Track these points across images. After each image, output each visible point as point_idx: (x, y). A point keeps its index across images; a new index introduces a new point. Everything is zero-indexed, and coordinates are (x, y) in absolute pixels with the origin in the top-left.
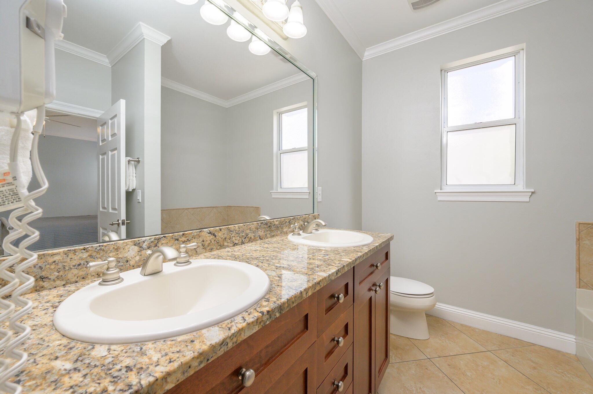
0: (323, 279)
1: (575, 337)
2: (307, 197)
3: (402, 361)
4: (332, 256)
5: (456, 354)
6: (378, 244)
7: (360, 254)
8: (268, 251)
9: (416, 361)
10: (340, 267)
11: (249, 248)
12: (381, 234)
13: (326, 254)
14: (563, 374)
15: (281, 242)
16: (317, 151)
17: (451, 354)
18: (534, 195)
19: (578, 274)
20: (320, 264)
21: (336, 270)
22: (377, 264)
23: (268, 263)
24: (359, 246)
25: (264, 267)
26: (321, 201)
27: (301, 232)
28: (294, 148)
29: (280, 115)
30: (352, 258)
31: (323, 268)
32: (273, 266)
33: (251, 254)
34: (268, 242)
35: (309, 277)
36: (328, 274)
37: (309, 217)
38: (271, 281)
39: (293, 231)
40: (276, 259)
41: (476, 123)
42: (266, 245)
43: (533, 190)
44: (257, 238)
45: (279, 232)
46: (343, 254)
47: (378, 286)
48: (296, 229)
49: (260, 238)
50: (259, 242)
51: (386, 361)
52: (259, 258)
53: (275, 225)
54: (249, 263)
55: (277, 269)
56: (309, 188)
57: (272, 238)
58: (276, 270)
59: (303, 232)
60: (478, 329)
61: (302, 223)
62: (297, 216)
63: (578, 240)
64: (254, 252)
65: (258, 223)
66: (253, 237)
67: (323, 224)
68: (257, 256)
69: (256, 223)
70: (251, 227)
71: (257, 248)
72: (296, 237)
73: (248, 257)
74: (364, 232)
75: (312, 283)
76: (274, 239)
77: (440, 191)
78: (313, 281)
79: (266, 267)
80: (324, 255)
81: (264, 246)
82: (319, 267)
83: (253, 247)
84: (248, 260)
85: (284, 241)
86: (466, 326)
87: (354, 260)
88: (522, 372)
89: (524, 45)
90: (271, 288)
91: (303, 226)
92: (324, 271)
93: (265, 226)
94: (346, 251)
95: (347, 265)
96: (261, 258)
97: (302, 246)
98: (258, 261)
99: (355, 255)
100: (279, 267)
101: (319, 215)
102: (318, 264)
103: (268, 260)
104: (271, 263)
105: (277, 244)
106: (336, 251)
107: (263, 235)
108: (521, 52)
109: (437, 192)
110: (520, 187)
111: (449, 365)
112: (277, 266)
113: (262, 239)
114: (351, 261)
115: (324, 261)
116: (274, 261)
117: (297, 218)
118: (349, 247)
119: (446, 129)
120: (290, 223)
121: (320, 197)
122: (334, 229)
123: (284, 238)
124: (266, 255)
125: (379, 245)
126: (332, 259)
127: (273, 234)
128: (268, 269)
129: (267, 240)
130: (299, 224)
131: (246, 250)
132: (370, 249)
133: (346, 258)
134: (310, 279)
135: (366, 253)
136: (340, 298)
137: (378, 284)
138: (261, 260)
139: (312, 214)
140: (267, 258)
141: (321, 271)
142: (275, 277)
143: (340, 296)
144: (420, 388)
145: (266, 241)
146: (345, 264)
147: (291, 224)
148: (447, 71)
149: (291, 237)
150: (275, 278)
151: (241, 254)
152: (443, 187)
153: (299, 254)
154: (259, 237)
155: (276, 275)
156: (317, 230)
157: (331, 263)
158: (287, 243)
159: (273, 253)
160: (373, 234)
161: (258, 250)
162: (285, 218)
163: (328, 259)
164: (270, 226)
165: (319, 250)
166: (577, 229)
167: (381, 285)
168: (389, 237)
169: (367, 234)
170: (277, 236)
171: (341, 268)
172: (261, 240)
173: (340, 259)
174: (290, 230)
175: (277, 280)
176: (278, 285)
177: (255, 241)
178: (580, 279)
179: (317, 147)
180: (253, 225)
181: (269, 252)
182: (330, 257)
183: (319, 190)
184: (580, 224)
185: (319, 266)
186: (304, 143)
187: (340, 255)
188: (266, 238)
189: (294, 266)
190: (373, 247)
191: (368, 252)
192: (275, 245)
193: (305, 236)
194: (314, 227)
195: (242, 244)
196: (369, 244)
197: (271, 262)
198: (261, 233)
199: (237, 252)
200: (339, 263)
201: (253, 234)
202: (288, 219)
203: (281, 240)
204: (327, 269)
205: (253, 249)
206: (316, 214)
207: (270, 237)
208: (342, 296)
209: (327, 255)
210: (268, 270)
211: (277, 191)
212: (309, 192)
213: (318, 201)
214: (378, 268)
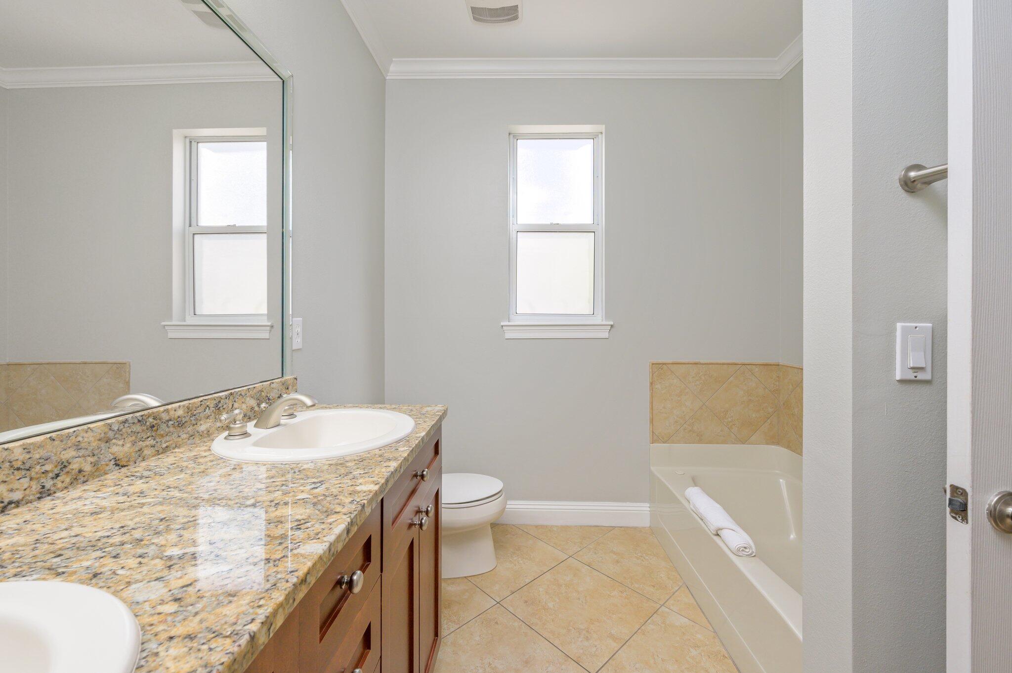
0: (314, 565)
1: (648, 505)
2: (266, 335)
3: (459, 627)
4: (333, 483)
5: (533, 579)
6: (423, 434)
7: (394, 465)
8: (143, 504)
9: (480, 616)
10: (356, 513)
11: (71, 506)
12: (426, 407)
13: (320, 479)
14: (642, 558)
15: (191, 465)
16: (291, 239)
17: (528, 581)
18: (613, 329)
19: (651, 426)
20: (305, 517)
21: (347, 524)
22: (423, 471)
23: (140, 551)
24: (389, 446)
25: (120, 572)
26: (300, 347)
27: (250, 427)
28: (232, 224)
29: (194, 144)
30: (380, 480)
31: (313, 526)
32: (157, 561)
33: (76, 530)
34: (146, 474)
35: (275, 569)
36: (327, 544)
37: (272, 386)
38: (143, 628)
39: (228, 428)
40: (168, 530)
41: (551, 224)
42: (139, 485)
43: (612, 323)
44: (107, 465)
45: (184, 436)
46: (359, 471)
47: (425, 511)
48: (238, 422)
49: (117, 465)
50: (113, 476)
51: (436, 643)
52: (104, 540)
53: (170, 420)
54: (60, 570)
55: (170, 567)
56: (269, 315)
57: (159, 456)
58: (166, 572)
59: (255, 426)
60: (556, 526)
61: (253, 403)
62: (240, 389)
63: (651, 384)
64: (87, 520)
65: (110, 425)
66: (88, 468)
67: (309, 402)
68: (99, 534)
69: (104, 425)
70: (80, 439)
71: (104, 503)
72: (237, 442)
73: (60, 544)
74: (395, 408)
75: (285, 589)
76: (169, 459)
77: (507, 323)
78: (287, 581)
79: (128, 573)
80: (313, 486)
81: (131, 489)
82: (302, 526)
83: (87, 502)
84: (58, 559)
85: (201, 460)
86: (542, 527)
87: (383, 484)
88: (607, 574)
89: (602, 128)
90: (143, 662)
91: (256, 409)
92: (317, 536)
93: (137, 428)
94: (365, 463)
95: (370, 501)
96: (111, 541)
97: (255, 468)
98: (99, 554)
99: (384, 470)
100: (180, 558)
101: (296, 379)
102: (299, 517)
103: (142, 540)
104: (152, 550)
105: (175, 474)
106: (340, 466)
107: (131, 453)
108: (600, 136)
109: (504, 326)
110: (599, 319)
111: (526, 602)
112: (170, 558)
113: (123, 466)
114: (376, 488)
115: (315, 504)
116: (160, 540)
117: (239, 393)
118: (369, 452)
119: (516, 228)
120: (218, 408)
121: (299, 340)
122: (331, 406)
123: (200, 450)
124: (137, 520)
125: (426, 434)
126: (335, 491)
127: (164, 446)
128: (139, 577)
129: (144, 464)
130: (244, 406)
131: (57, 516)
132: (411, 449)
133: (366, 483)
134: (279, 576)
135: (405, 459)
136: (355, 582)
137: (424, 509)
138: (111, 545)
139: (279, 380)
140: (137, 534)
141: (309, 538)
142: (162, 602)
143: (355, 578)
144: (490, 664)
145: (136, 470)
146: (365, 502)
147: (221, 409)
148: (517, 137)
149: (221, 446)
150: (160, 609)
151: (31, 539)
152: (512, 317)
153: (245, 495)
154: (113, 462)
155: (168, 597)
156: (292, 415)
157: (332, 507)
158: (210, 464)
159: (160, 508)
160: (412, 410)
161: (106, 508)
162: (204, 398)
163: (324, 495)
164: (153, 426)
165: (299, 471)
166: (651, 370)
167: (429, 509)
168: (441, 414)
169: (400, 411)
170: (179, 448)
171: (356, 515)
172: (124, 470)
173: (351, 489)
174: (218, 424)
175: (167, 615)
176: (171, 638)
177: (98, 476)
178: (653, 432)
179: (291, 229)
180: (90, 434)
181: (145, 509)
182: (327, 489)
183: (296, 325)
184: (653, 364)
185: (302, 522)
186: (259, 217)
187: (351, 476)
188: (140, 459)
189: (230, 540)
190: (417, 441)
191: (408, 455)
192: (170, 480)
193: (261, 436)
194: (285, 410)
195: (39, 498)
196: (408, 436)
197: (153, 547)
198: (121, 448)
199: (11, 536)
200: (352, 502)
201: (90, 459)
202: (211, 399)
203: (189, 459)
204: (323, 526)
205: (87, 509)
206: (288, 377)
207: (154, 456)
208: (358, 576)
209: (321, 482)
210: (137, 581)
211: (185, 321)
212: (269, 324)
213: (294, 347)
214: (425, 479)
